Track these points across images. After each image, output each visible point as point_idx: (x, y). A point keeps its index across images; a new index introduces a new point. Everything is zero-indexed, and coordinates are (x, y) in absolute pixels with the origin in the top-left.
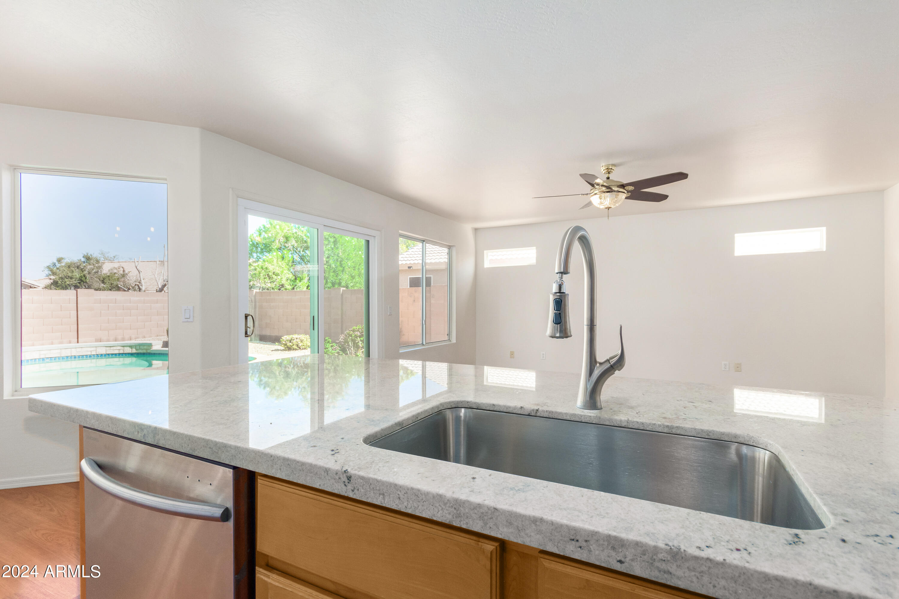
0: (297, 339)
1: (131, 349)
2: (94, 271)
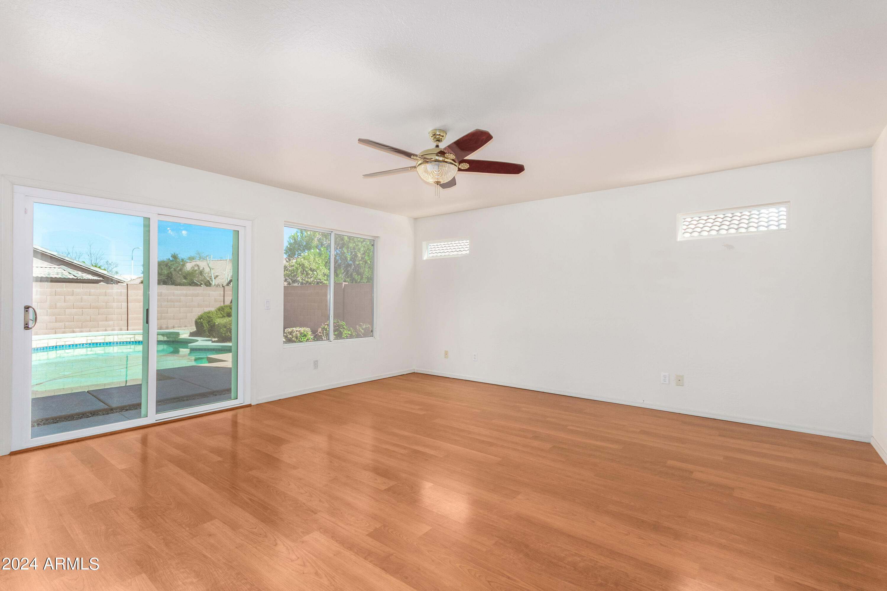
0: (297, 331)
1: (163, 337)
2: (179, 268)
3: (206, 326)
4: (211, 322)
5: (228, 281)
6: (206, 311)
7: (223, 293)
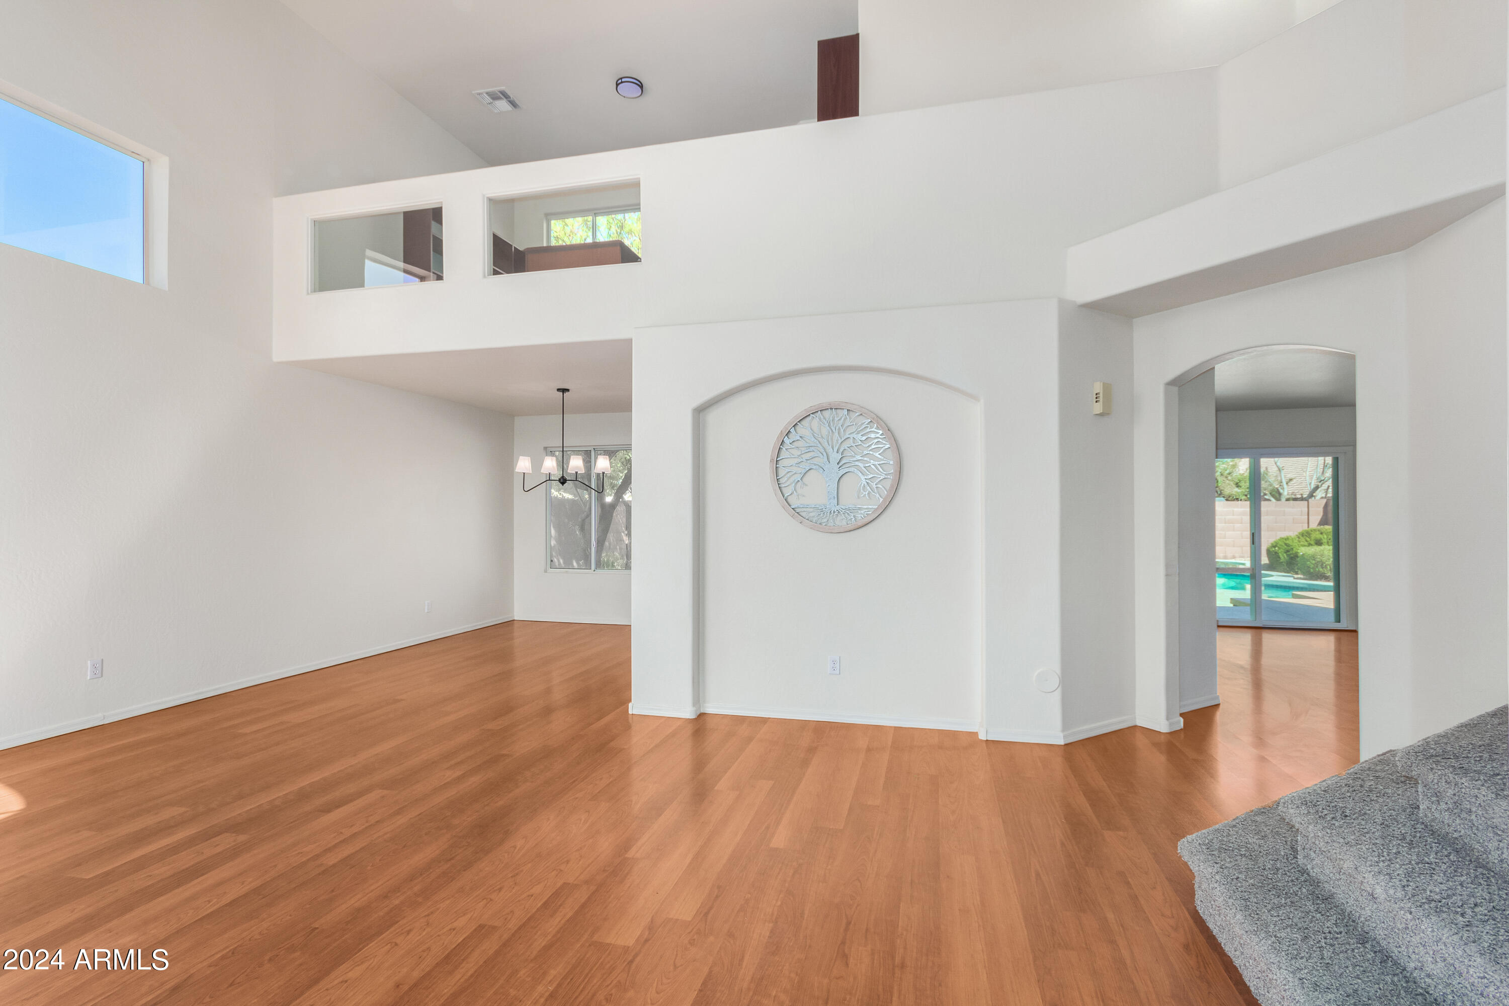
2: (1228, 472)
3: (1283, 557)
4: (1291, 552)
5: (1312, 487)
6: (1283, 536)
7: (1307, 509)
